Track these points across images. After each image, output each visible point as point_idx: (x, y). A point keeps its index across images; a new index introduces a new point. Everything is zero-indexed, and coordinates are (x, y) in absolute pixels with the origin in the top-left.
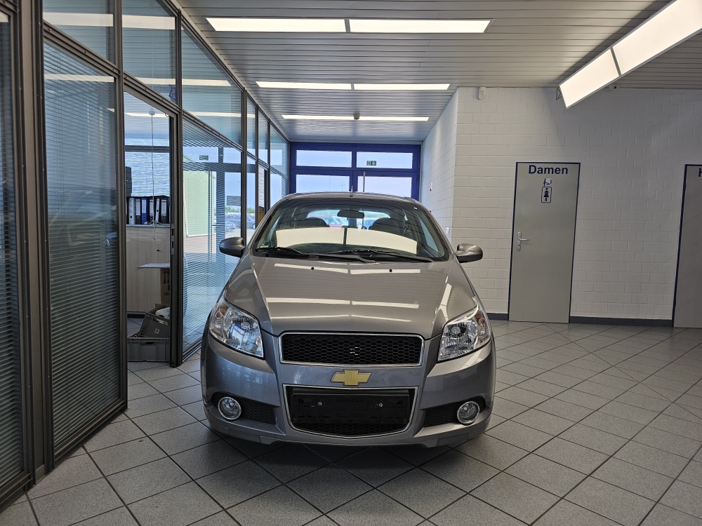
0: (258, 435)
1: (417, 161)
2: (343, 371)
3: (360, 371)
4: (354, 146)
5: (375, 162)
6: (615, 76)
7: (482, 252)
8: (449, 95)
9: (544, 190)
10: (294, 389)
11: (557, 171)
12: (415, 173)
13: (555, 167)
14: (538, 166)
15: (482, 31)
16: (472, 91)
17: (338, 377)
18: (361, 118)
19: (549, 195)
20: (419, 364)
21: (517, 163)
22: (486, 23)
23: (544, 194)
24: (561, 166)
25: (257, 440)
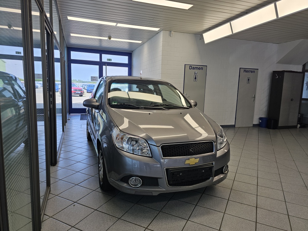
0: (152, 192)
1: (130, 60)
2: (189, 159)
3: (195, 158)
4: (101, 51)
5: (111, 59)
6: (230, 33)
7: (197, 103)
8: (157, 33)
9: (195, 76)
10: (170, 169)
11: (199, 69)
12: (129, 65)
13: (198, 67)
14: (193, 66)
15: (187, 9)
16: (168, 32)
17: (187, 162)
18: (112, 39)
19: (196, 78)
20: (214, 152)
21: (185, 65)
22: (191, 6)
23: (195, 78)
24: (201, 67)
25: (150, 194)
